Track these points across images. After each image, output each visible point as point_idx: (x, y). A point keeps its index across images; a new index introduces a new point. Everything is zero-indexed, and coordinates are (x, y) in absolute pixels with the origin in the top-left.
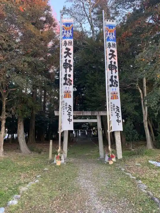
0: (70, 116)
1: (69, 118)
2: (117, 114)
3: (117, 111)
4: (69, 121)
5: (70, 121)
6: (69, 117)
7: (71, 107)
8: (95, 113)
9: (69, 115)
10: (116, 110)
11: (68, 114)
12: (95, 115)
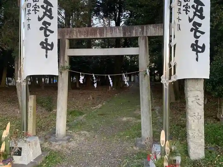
0: (48, 33)
1: (46, 40)
2: (195, 24)
3: (195, 14)
4: (43, 47)
5: (47, 49)
6: (46, 35)
7: (51, 5)
8: (134, 32)
9: (46, 29)
10: (192, 11)
11: (41, 29)
12: (134, 35)
